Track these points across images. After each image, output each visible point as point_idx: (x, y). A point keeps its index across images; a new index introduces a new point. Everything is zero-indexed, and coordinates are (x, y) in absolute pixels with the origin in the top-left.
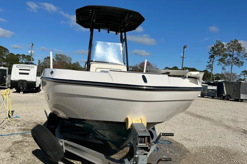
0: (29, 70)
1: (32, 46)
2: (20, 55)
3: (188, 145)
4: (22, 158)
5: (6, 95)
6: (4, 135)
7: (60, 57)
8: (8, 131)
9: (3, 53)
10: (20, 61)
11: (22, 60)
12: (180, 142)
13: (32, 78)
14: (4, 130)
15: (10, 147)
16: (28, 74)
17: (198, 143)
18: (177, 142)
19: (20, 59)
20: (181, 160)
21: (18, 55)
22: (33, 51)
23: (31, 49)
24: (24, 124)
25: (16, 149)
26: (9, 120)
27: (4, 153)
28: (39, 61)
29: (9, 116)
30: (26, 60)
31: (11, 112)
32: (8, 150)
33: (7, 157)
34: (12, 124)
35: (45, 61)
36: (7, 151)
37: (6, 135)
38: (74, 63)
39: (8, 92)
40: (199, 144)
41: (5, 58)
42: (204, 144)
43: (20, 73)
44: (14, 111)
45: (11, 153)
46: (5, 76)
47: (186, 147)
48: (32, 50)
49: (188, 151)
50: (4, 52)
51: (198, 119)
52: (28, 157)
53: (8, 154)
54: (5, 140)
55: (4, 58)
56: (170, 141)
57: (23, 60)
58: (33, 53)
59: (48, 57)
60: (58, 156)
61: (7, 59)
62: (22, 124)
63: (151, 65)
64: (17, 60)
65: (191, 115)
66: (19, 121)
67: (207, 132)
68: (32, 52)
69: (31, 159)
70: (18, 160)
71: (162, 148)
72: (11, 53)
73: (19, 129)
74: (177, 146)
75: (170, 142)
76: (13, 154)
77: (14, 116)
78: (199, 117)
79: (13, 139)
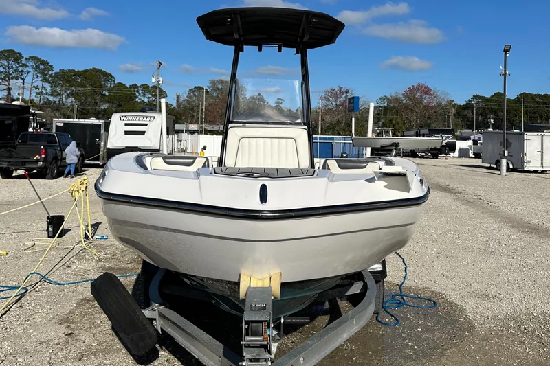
0: (146, 125)
1: (159, 68)
2: (139, 85)
3: (474, 310)
4: (88, 340)
5: (78, 192)
6: (64, 284)
7: (220, 87)
8: (76, 273)
9: (103, 83)
10: (137, 100)
11: (142, 98)
12: (459, 303)
13: (151, 141)
14: (70, 270)
15: (70, 312)
16: (143, 133)
17: (504, 305)
18: (450, 303)
19: (137, 94)
20: (446, 350)
21: (135, 86)
22: (161, 79)
23: (157, 73)
24: (114, 255)
25: (81, 317)
26: (85, 246)
27: (56, 327)
28: (178, 97)
29: (86, 237)
30: (150, 96)
31: (90, 226)
32: (65, 321)
33: (57, 336)
34: (87, 257)
35: (191, 97)
36: (61, 323)
37: (68, 284)
38: (253, 98)
39: (85, 185)
40: (506, 309)
41: (107, 94)
42: (519, 308)
43: (127, 133)
44: (101, 223)
45: (68, 327)
46: (98, 140)
47: (471, 316)
48: (159, 76)
49: (471, 328)
50: (105, 80)
51: (527, 238)
52: (101, 338)
53: (63, 330)
54: (64, 294)
55: (104, 95)
56: (435, 300)
57: (144, 95)
58: (161, 82)
59: (195, 87)
60: (141, 343)
61: (110, 96)
62: (109, 256)
63: (432, 93)
64: (131, 97)
65: (513, 227)
66: (105, 248)
67: (539, 273)
68: (159, 81)
69: (105, 342)
70: (78, 343)
71: (409, 319)
72: (119, 83)
73: (100, 268)
74: (448, 314)
75: (435, 303)
76: (71, 330)
77: (97, 237)
78: (533, 230)
79: (82, 293)
